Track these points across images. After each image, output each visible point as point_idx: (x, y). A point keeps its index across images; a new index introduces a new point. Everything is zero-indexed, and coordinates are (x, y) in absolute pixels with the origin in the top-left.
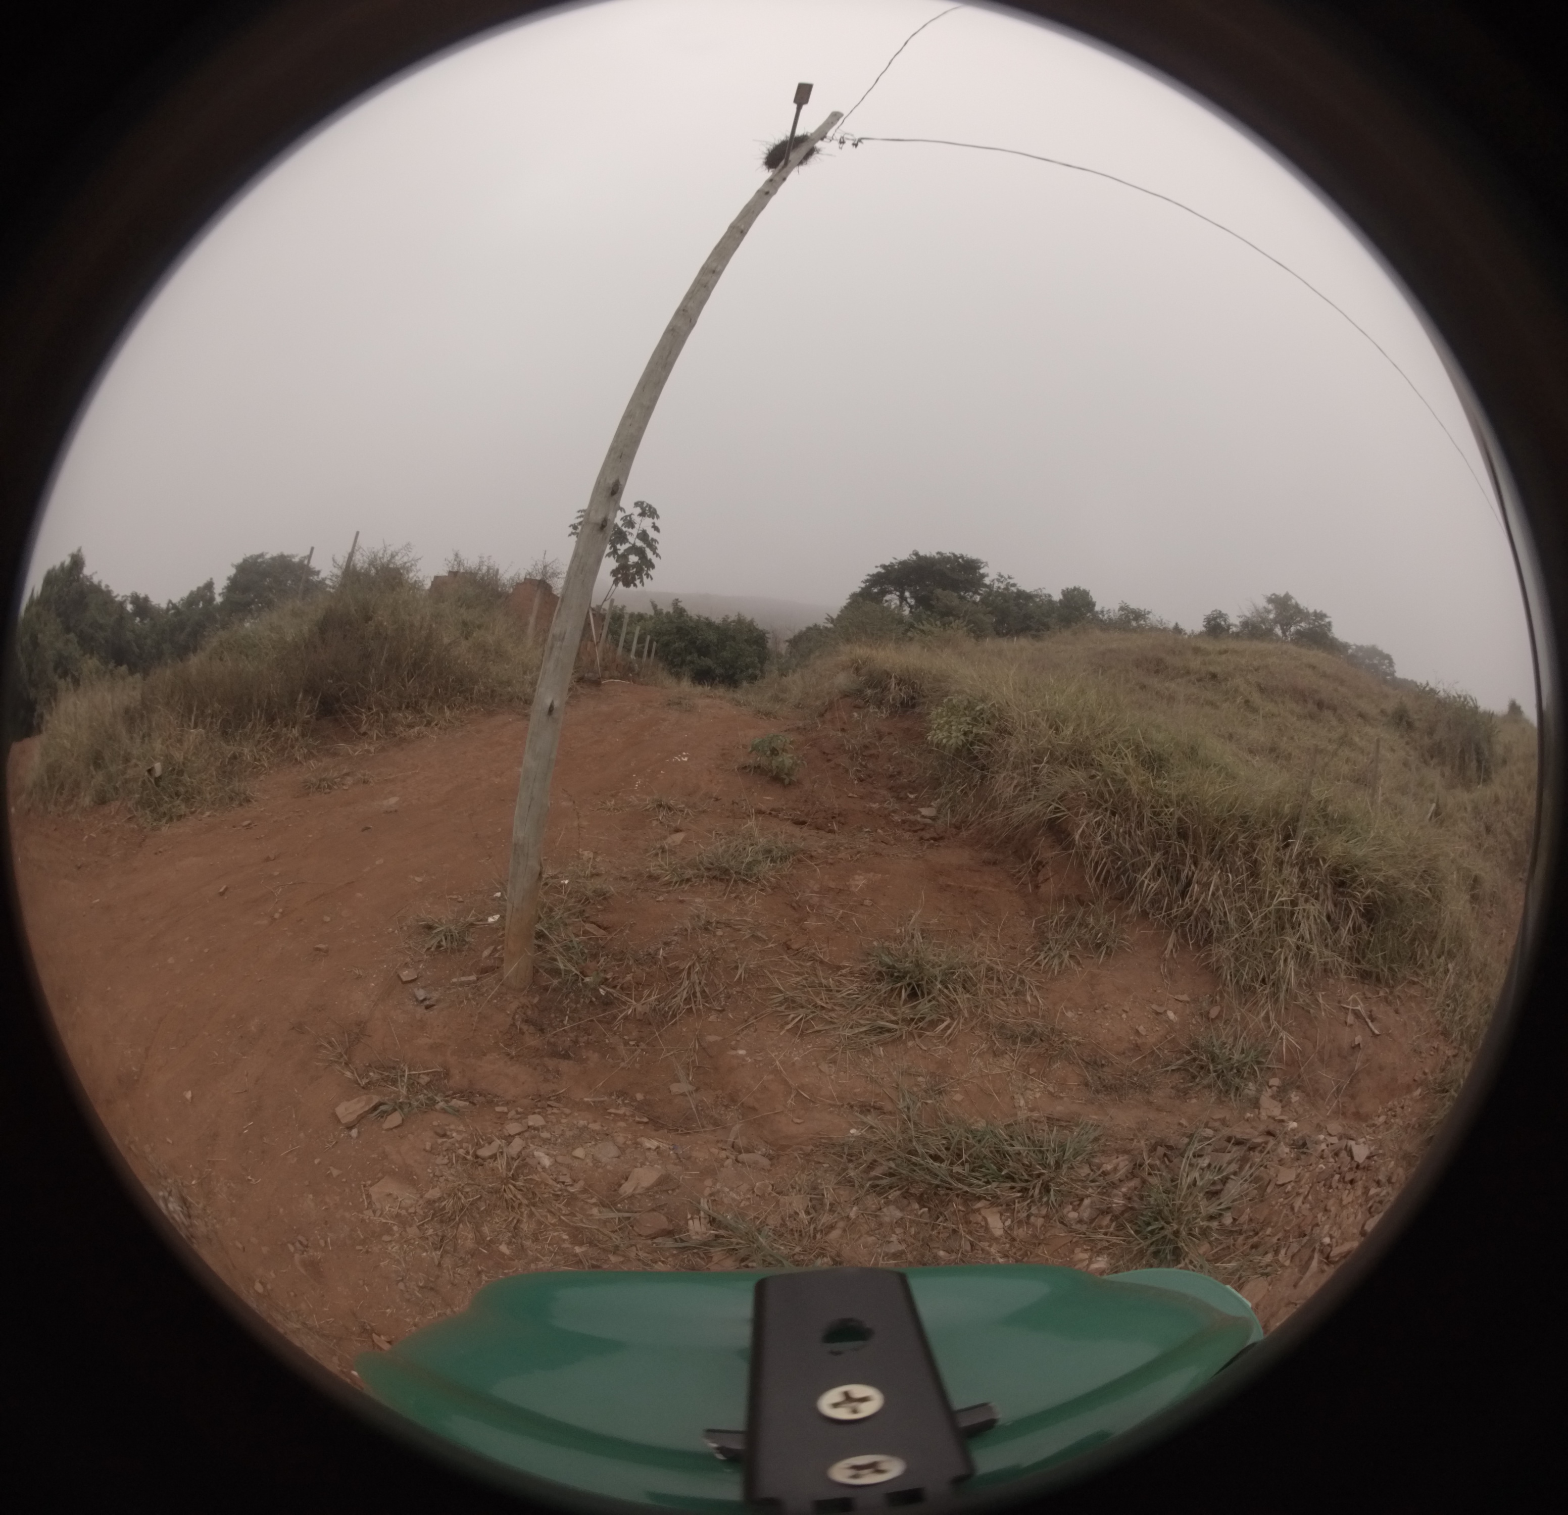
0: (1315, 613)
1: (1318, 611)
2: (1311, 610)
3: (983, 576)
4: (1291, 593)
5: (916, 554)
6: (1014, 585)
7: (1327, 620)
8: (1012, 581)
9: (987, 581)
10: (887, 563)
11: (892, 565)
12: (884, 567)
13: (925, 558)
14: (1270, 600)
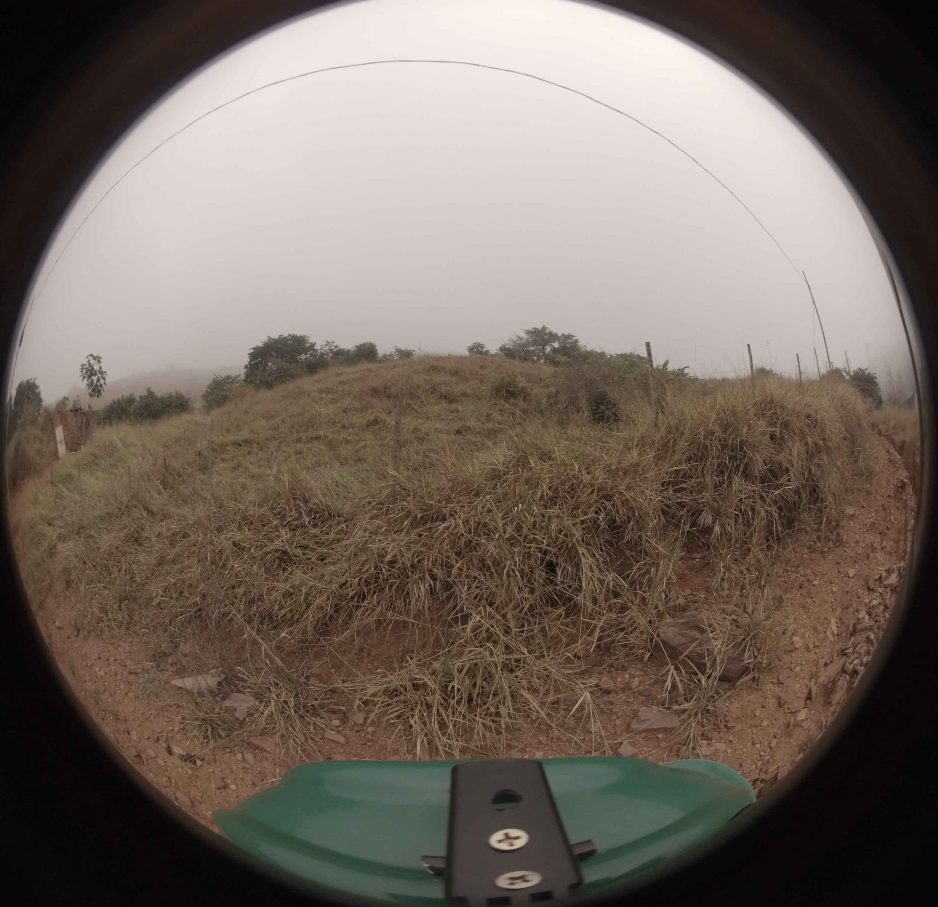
0: (563, 335)
1: (567, 334)
2: (560, 334)
3: (313, 345)
4: (546, 326)
5: (270, 338)
6: (336, 347)
7: (575, 338)
8: (335, 344)
9: (317, 347)
10: (255, 346)
11: (258, 347)
12: (253, 348)
13: (274, 340)
14: (528, 332)
